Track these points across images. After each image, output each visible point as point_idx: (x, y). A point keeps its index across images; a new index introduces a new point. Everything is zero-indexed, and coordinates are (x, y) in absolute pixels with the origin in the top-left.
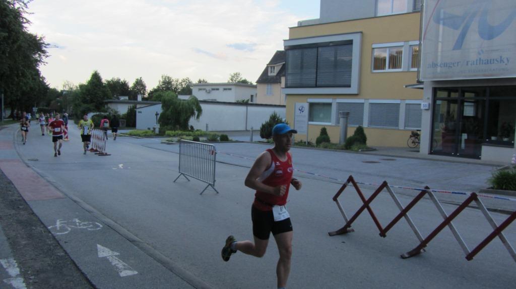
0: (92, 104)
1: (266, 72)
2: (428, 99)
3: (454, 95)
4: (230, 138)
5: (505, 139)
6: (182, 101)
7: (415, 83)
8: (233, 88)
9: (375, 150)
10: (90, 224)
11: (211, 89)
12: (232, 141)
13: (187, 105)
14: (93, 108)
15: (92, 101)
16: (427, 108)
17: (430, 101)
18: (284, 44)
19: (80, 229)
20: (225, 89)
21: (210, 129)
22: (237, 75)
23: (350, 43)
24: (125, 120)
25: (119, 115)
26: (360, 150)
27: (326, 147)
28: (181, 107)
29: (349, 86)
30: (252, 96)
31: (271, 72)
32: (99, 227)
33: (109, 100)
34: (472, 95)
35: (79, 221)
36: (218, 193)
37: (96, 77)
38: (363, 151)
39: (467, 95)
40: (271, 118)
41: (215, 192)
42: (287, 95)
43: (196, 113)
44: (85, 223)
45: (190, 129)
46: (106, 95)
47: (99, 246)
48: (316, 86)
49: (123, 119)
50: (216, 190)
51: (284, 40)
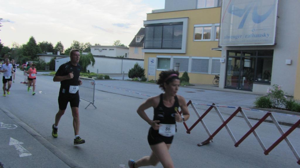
0: (29, 56)
1: (134, 40)
2: (224, 56)
3: (239, 55)
4: (110, 78)
5: (266, 80)
6: (83, 55)
7: (217, 47)
8: (115, 49)
9: (194, 85)
10: (10, 125)
11: (102, 49)
12: (111, 79)
13: (86, 57)
14: (29, 58)
15: (29, 55)
16: (223, 62)
17: (225, 58)
18: (144, 23)
19: (2, 128)
20: (110, 50)
21: (99, 73)
22: (118, 41)
23: (181, 23)
24: (49, 66)
25: (45, 63)
26: (185, 85)
28: (82, 59)
29: (181, 49)
30: (126, 54)
31: (138, 40)
32: (15, 127)
33: (40, 54)
34: (249, 55)
35: (3, 124)
36: (96, 108)
37: (32, 40)
38: (187, 86)
39: (246, 55)
40: (135, 66)
41: (95, 108)
42: (146, 53)
43: (92, 62)
44: (7, 125)
45: (87, 72)
46: (38, 51)
47: (11, 138)
48: (162, 48)
49: (47, 65)
50: (95, 107)
51: (144, 21)
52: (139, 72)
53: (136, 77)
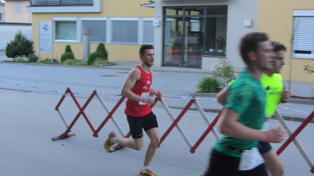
2: (159, 16)
3: (181, 13)
5: (220, 51)
7: (148, 2)
9: (116, 64)
16: (158, 25)
17: (161, 19)
26: (101, 65)
27: (70, 64)
29: (92, 5)
34: (197, 13)
38: (104, 66)
39: (193, 13)
40: (16, 37)
42: (34, 13)
48: (61, 5)
52: (24, 46)
53: (20, 56)
